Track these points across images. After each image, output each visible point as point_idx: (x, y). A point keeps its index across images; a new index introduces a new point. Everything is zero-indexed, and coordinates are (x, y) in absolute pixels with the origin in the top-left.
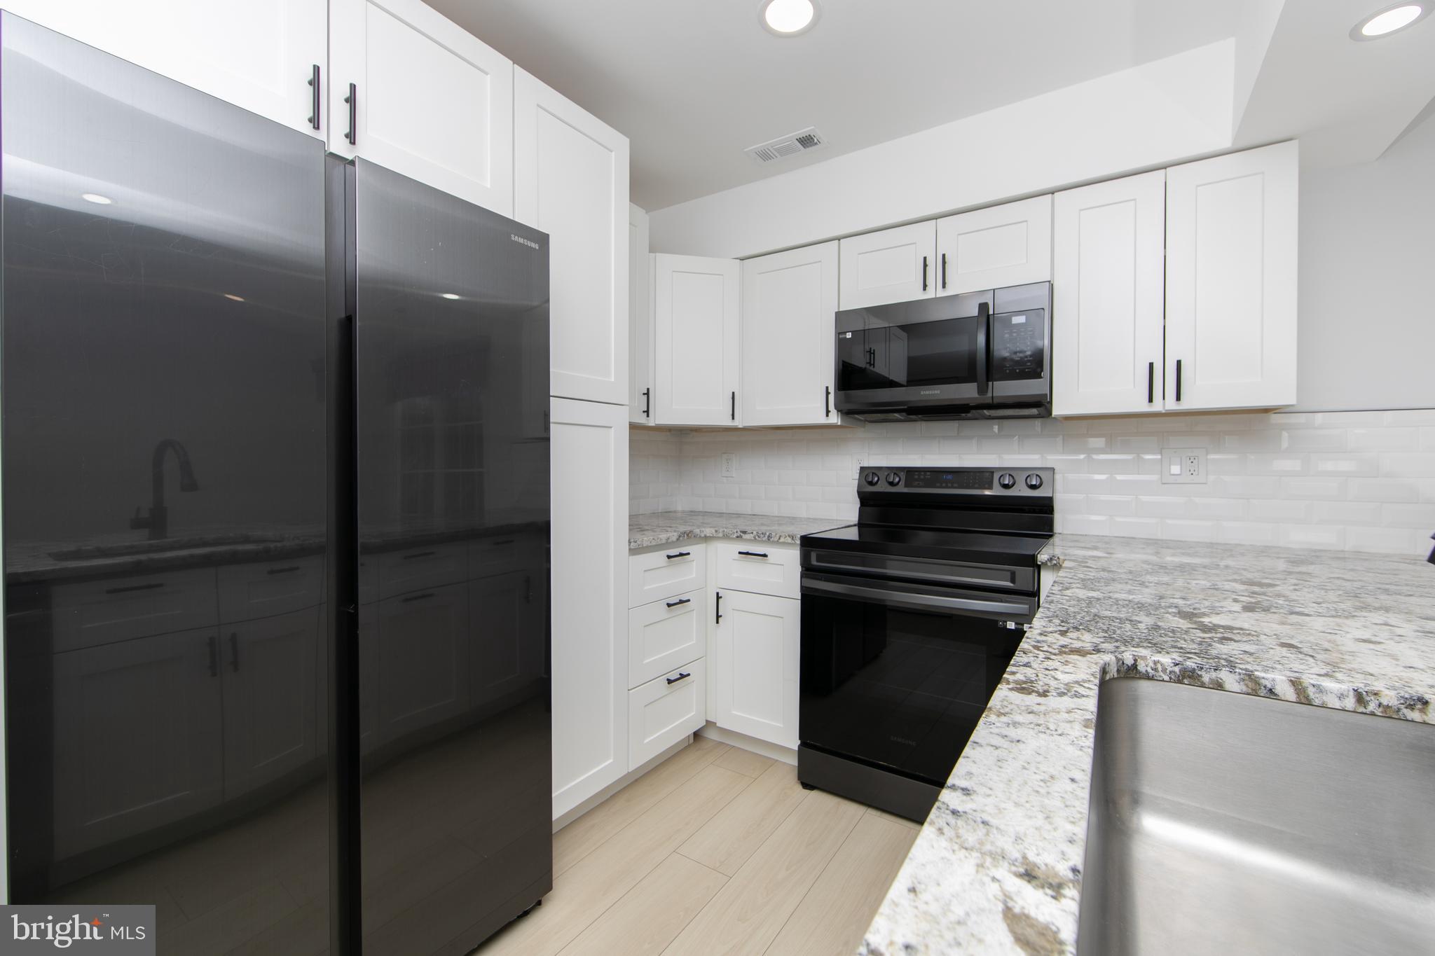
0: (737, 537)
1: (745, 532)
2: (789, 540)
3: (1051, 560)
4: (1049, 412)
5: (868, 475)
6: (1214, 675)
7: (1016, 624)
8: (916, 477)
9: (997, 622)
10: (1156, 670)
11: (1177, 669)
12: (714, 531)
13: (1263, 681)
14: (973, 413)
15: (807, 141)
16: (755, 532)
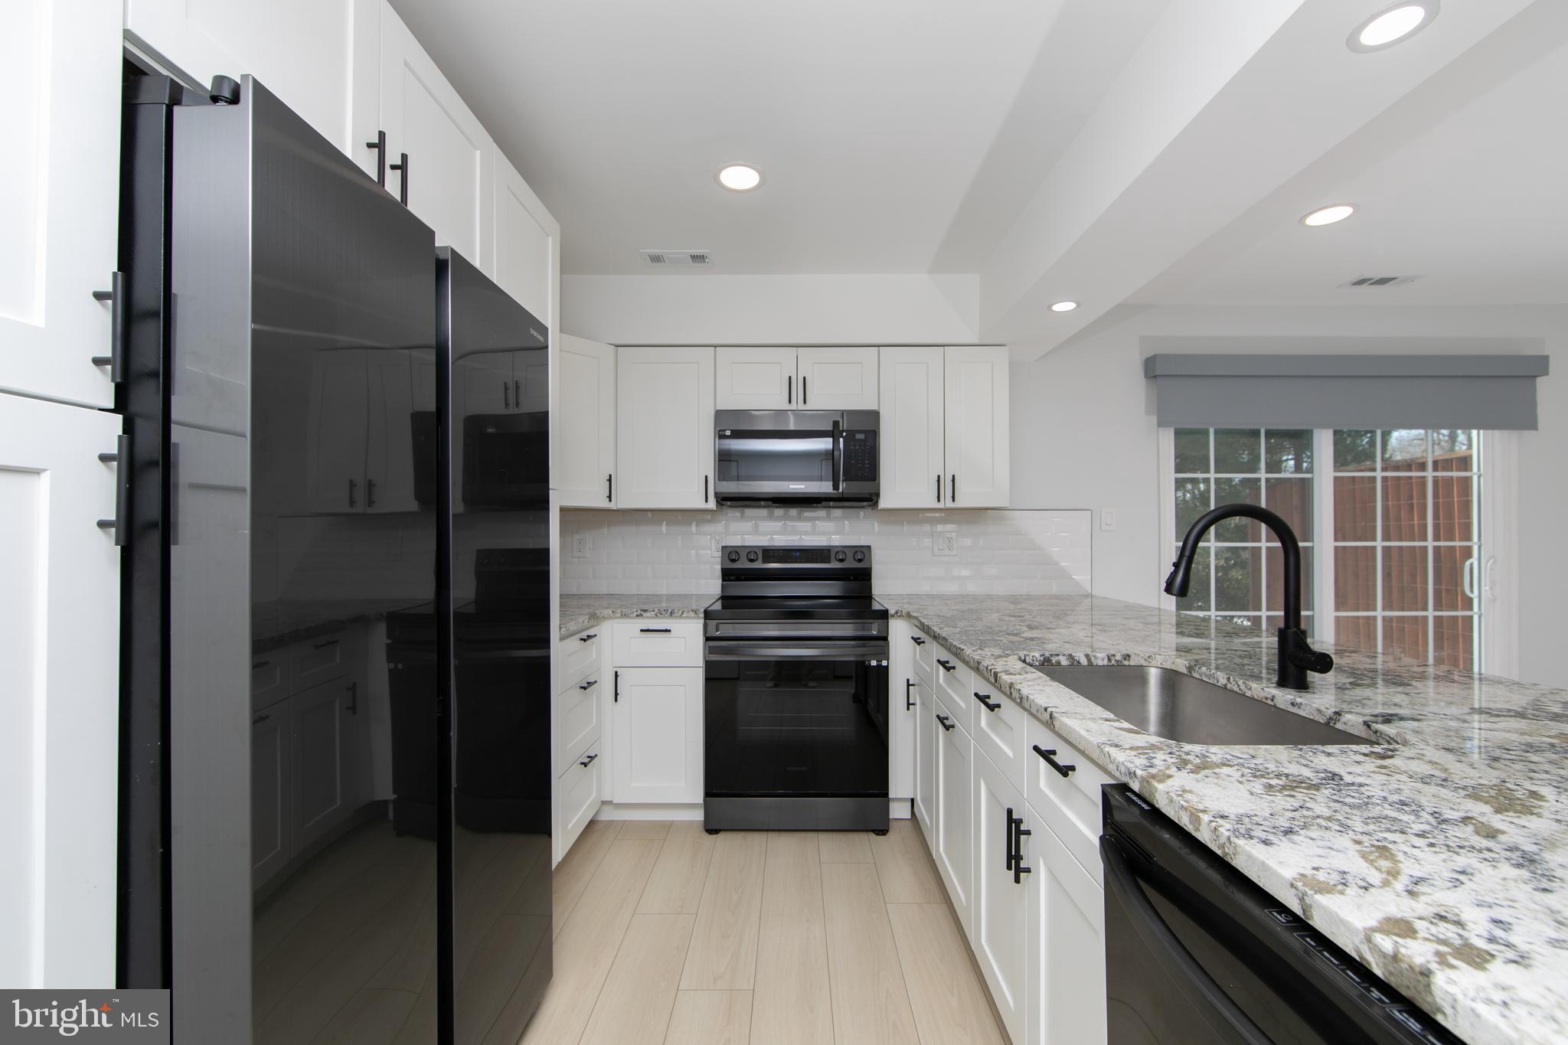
0: (637, 616)
1: (645, 611)
2: (693, 614)
3: (897, 613)
4: (876, 503)
5: (731, 553)
6: (1057, 658)
7: (878, 661)
8: (771, 554)
9: (864, 662)
10: (1033, 660)
11: (1042, 658)
12: (611, 612)
13: (1076, 658)
14: (824, 503)
15: (698, 258)
16: (656, 610)
